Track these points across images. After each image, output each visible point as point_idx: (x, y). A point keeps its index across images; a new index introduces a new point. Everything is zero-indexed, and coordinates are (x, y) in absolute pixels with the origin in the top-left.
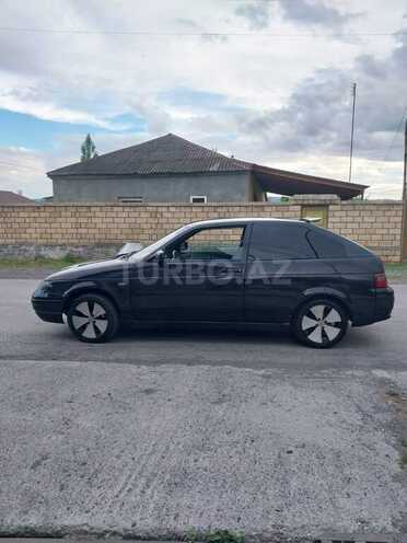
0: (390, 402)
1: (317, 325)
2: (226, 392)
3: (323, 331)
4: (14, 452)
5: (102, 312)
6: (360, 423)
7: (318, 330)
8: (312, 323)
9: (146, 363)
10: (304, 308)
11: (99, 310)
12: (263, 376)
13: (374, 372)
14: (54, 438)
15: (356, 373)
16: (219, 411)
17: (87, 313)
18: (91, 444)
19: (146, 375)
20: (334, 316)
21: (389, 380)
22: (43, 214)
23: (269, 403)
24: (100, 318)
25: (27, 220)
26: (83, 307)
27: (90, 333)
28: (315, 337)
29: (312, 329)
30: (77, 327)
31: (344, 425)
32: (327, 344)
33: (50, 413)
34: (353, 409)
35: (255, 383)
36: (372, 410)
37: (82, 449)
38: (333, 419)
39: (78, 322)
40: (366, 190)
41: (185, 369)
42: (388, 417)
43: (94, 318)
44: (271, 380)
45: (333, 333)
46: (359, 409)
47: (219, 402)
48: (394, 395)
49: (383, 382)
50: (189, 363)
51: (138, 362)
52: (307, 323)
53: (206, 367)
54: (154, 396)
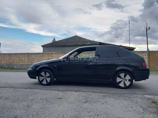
0: (154, 105)
1: (122, 81)
2: (88, 100)
3: (124, 83)
4: (6, 115)
5: (49, 75)
6: (143, 111)
7: (123, 82)
8: (120, 80)
9: (61, 91)
10: (117, 74)
11: (48, 75)
12: (103, 96)
13: (145, 96)
14: (22, 111)
15: (138, 96)
16: (86, 105)
17: (44, 75)
18: (35, 113)
19: (60, 94)
20: (128, 77)
21: (151, 98)
22: (39, 56)
23: (105, 104)
24: (48, 77)
25: (34, 57)
26: (43, 74)
27: (44, 82)
28: (122, 85)
29: (120, 82)
30: (41, 80)
31: (136, 112)
32: (126, 88)
33: (23, 103)
34: (139, 106)
35: (100, 97)
36: (147, 107)
37: (31, 115)
38: (131, 110)
39: (41, 78)
40: (135, 49)
41: (75, 93)
42: (154, 110)
43: (46, 77)
44: (106, 97)
45: (128, 83)
46: (141, 107)
47: (86, 103)
48: (154, 103)
49: (149, 99)
50: (76, 91)
51: (59, 91)
52: (118, 80)
53: (82, 93)
54: (62, 100)
